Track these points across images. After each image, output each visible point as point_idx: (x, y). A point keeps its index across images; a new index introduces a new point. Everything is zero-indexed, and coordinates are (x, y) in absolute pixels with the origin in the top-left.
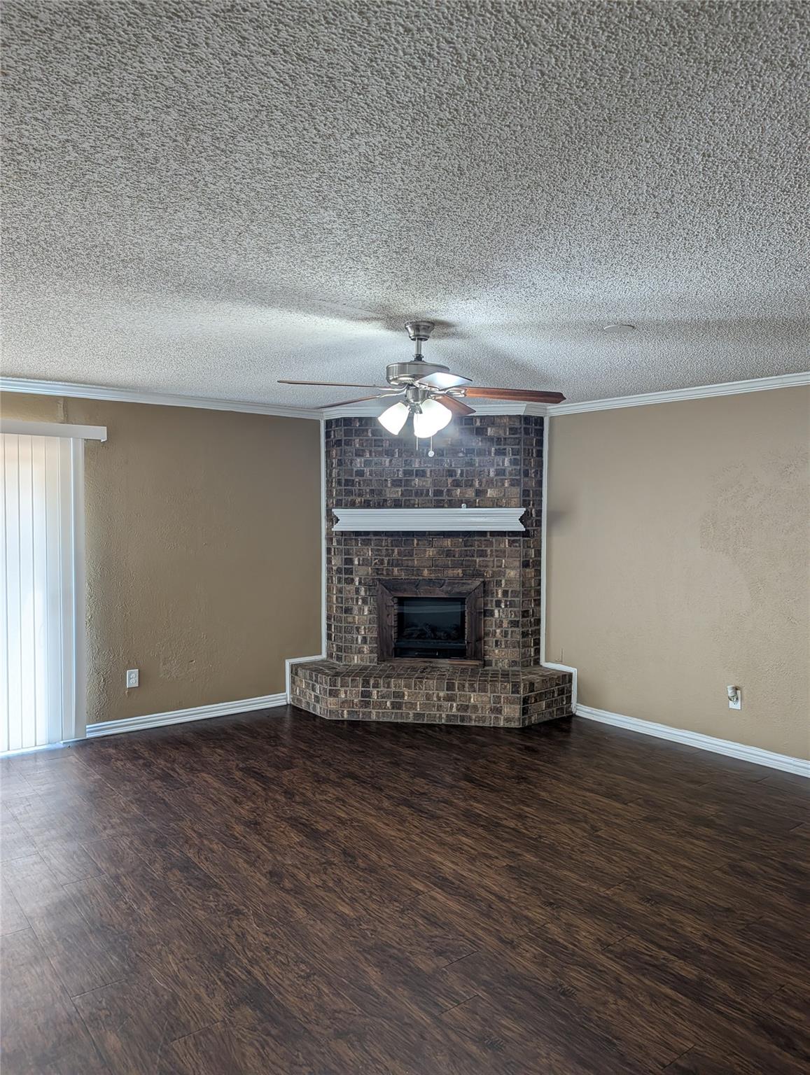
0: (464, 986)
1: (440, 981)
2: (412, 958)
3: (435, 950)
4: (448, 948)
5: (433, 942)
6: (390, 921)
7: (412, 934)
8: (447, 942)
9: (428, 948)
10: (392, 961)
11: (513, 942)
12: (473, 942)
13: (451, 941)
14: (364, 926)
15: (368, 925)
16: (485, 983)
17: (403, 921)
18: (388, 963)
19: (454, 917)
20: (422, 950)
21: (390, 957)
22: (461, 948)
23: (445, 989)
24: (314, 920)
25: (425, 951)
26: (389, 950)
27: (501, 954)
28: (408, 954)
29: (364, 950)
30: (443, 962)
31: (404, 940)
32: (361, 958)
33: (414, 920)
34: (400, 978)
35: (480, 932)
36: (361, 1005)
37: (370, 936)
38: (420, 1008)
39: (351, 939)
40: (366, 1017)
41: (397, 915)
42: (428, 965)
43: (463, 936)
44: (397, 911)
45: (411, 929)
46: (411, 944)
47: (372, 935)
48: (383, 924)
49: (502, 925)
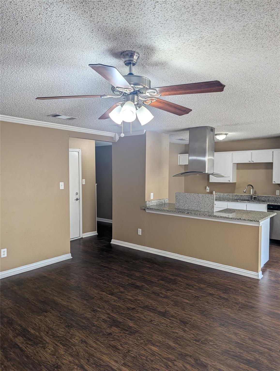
0: (101, 324)
1: (109, 325)
2: (120, 331)
3: (112, 335)
4: (107, 336)
5: (113, 338)
6: (133, 345)
7: (122, 341)
8: (108, 339)
9: (114, 336)
10: (126, 329)
11: (81, 343)
12: (98, 340)
13: (106, 339)
14: (142, 341)
15: (141, 342)
16: (94, 326)
17: (127, 346)
18: (128, 328)
19: (106, 352)
20: (117, 334)
21: (127, 330)
22: (102, 337)
23: (107, 322)
24: (163, 341)
25: (115, 334)
26: (129, 333)
27: (87, 336)
28: (122, 332)
29: (138, 332)
30: (108, 331)
31: (124, 337)
32: (138, 329)
33: (123, 347)
34: (122, 324)
35: (94, 345)
36: (131, 316)
37: (138, 337)
38: (114, 317)
39: (144, 335)
40: (129, 313)
41: (131, 349)
42: (113, 329)
43: (101, 342)
44: (131, 351)
45: (123, 343)
46: (121, 336)
47: (137, 338)
48: (135, 343)
49: (84, 350)
